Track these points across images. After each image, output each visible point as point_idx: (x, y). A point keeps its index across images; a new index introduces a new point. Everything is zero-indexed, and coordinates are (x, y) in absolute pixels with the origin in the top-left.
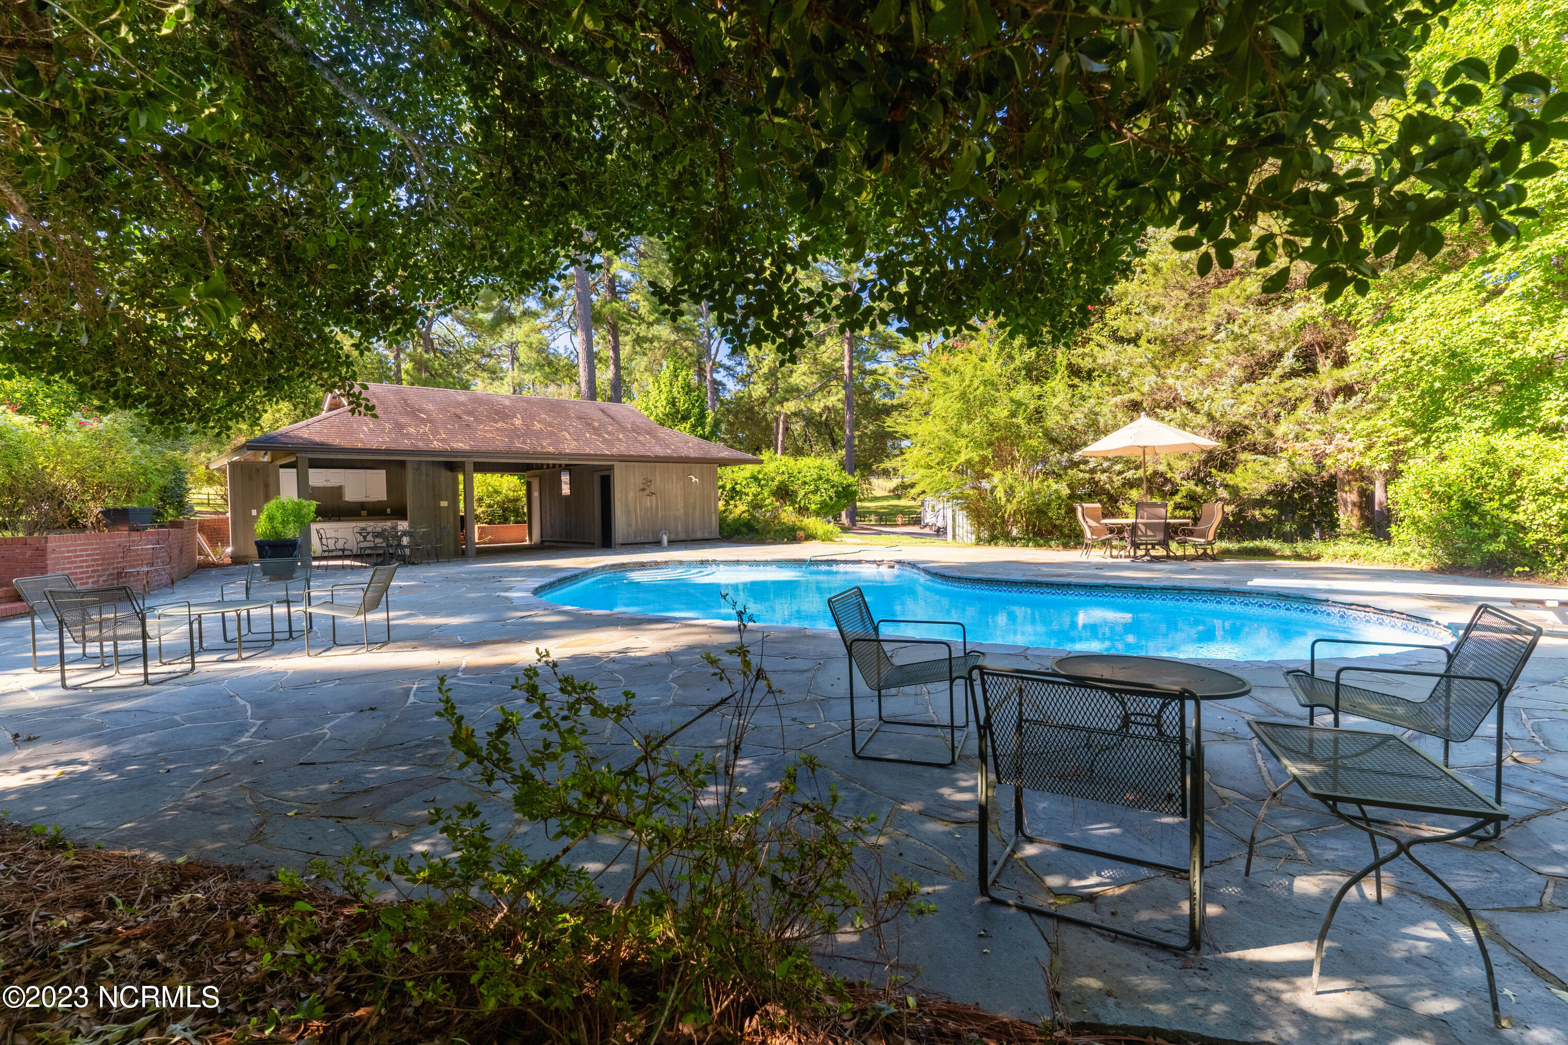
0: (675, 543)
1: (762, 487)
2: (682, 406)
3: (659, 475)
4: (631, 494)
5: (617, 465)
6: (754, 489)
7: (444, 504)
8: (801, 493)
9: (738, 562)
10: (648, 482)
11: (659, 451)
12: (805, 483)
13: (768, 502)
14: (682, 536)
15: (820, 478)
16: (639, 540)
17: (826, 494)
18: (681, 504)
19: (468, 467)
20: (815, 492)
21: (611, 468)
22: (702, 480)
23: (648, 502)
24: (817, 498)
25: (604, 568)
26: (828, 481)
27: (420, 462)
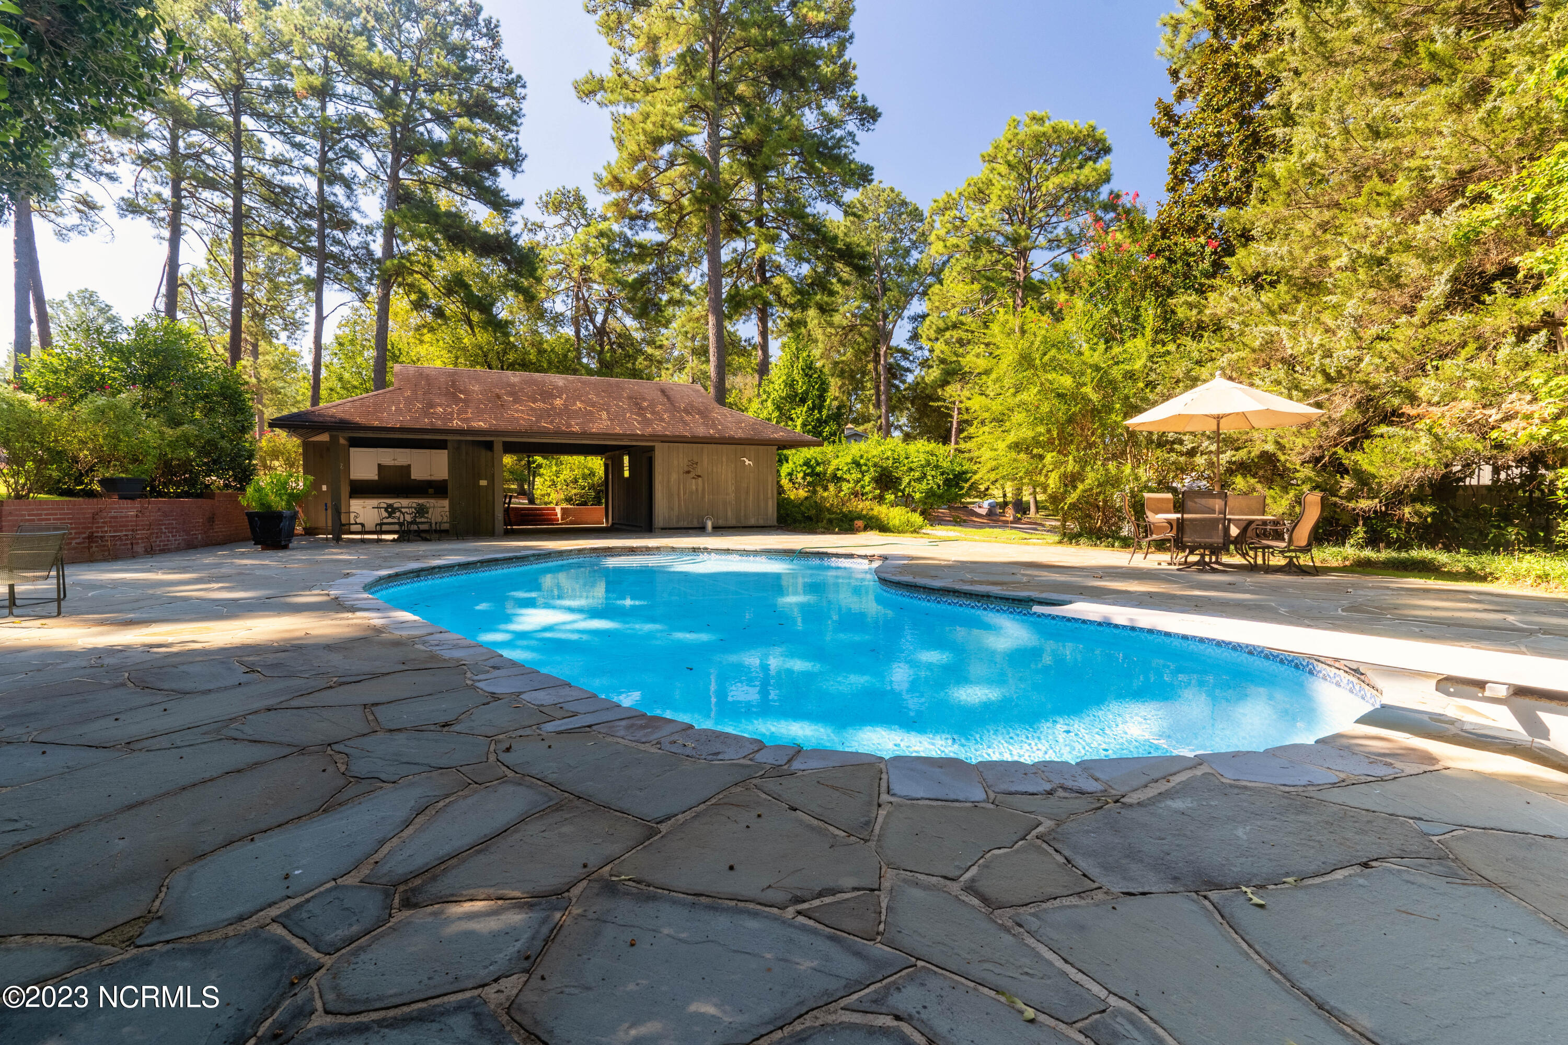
0: (720, 529)
1: (863, 473)
2: (800, 388)
3: (706, 458)
4: (674, 477)
5: (658, 446)
6: (856, 475)
7: (483, 483)
8: (906, 480)
9: (728, 551)
10: (694, 464)
11: (701, 431)
12: (911, 469)
13: (867, 489)
14: (732, 522)
15: (928, 464)
16: (681, 524)
17: (934, 481)
18: (731, 489)
19: (498, 447)
20: (919, 480)
21: (652, 449)
22: (757, 462)
23: (693, 485)
24: (924, 486)
25: (580, 551)
26: (937, 467)
27: (460, 442)
